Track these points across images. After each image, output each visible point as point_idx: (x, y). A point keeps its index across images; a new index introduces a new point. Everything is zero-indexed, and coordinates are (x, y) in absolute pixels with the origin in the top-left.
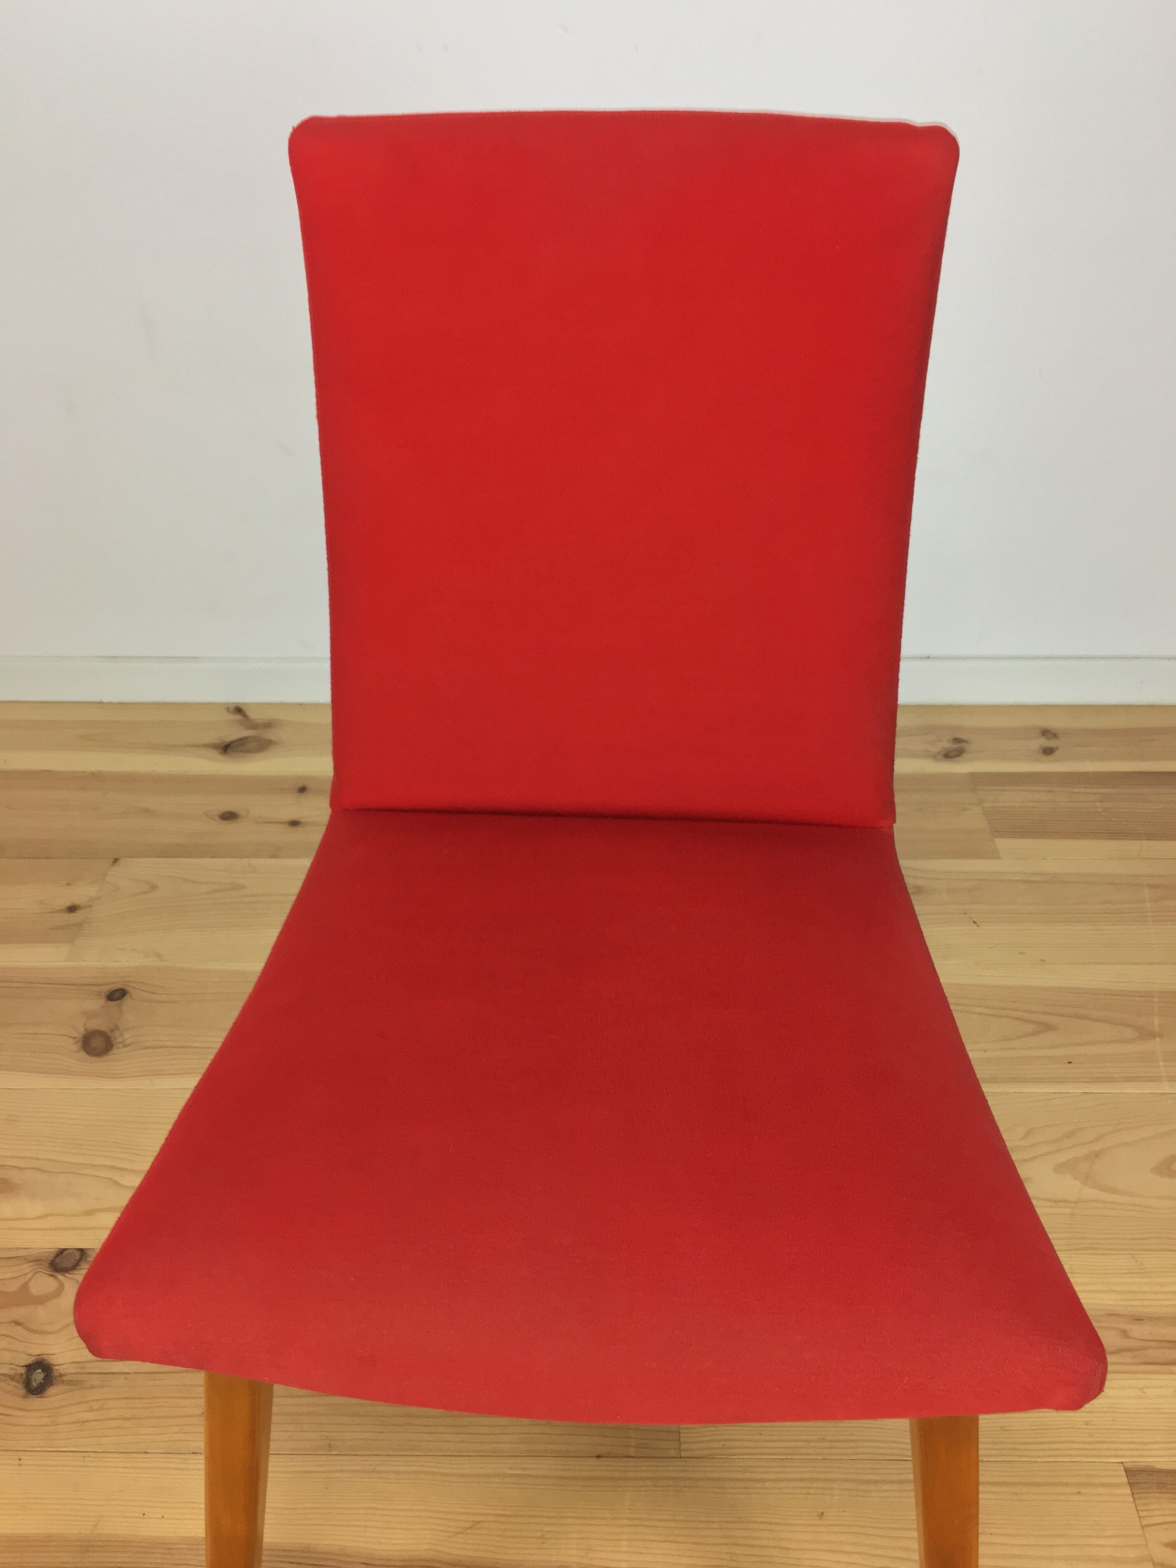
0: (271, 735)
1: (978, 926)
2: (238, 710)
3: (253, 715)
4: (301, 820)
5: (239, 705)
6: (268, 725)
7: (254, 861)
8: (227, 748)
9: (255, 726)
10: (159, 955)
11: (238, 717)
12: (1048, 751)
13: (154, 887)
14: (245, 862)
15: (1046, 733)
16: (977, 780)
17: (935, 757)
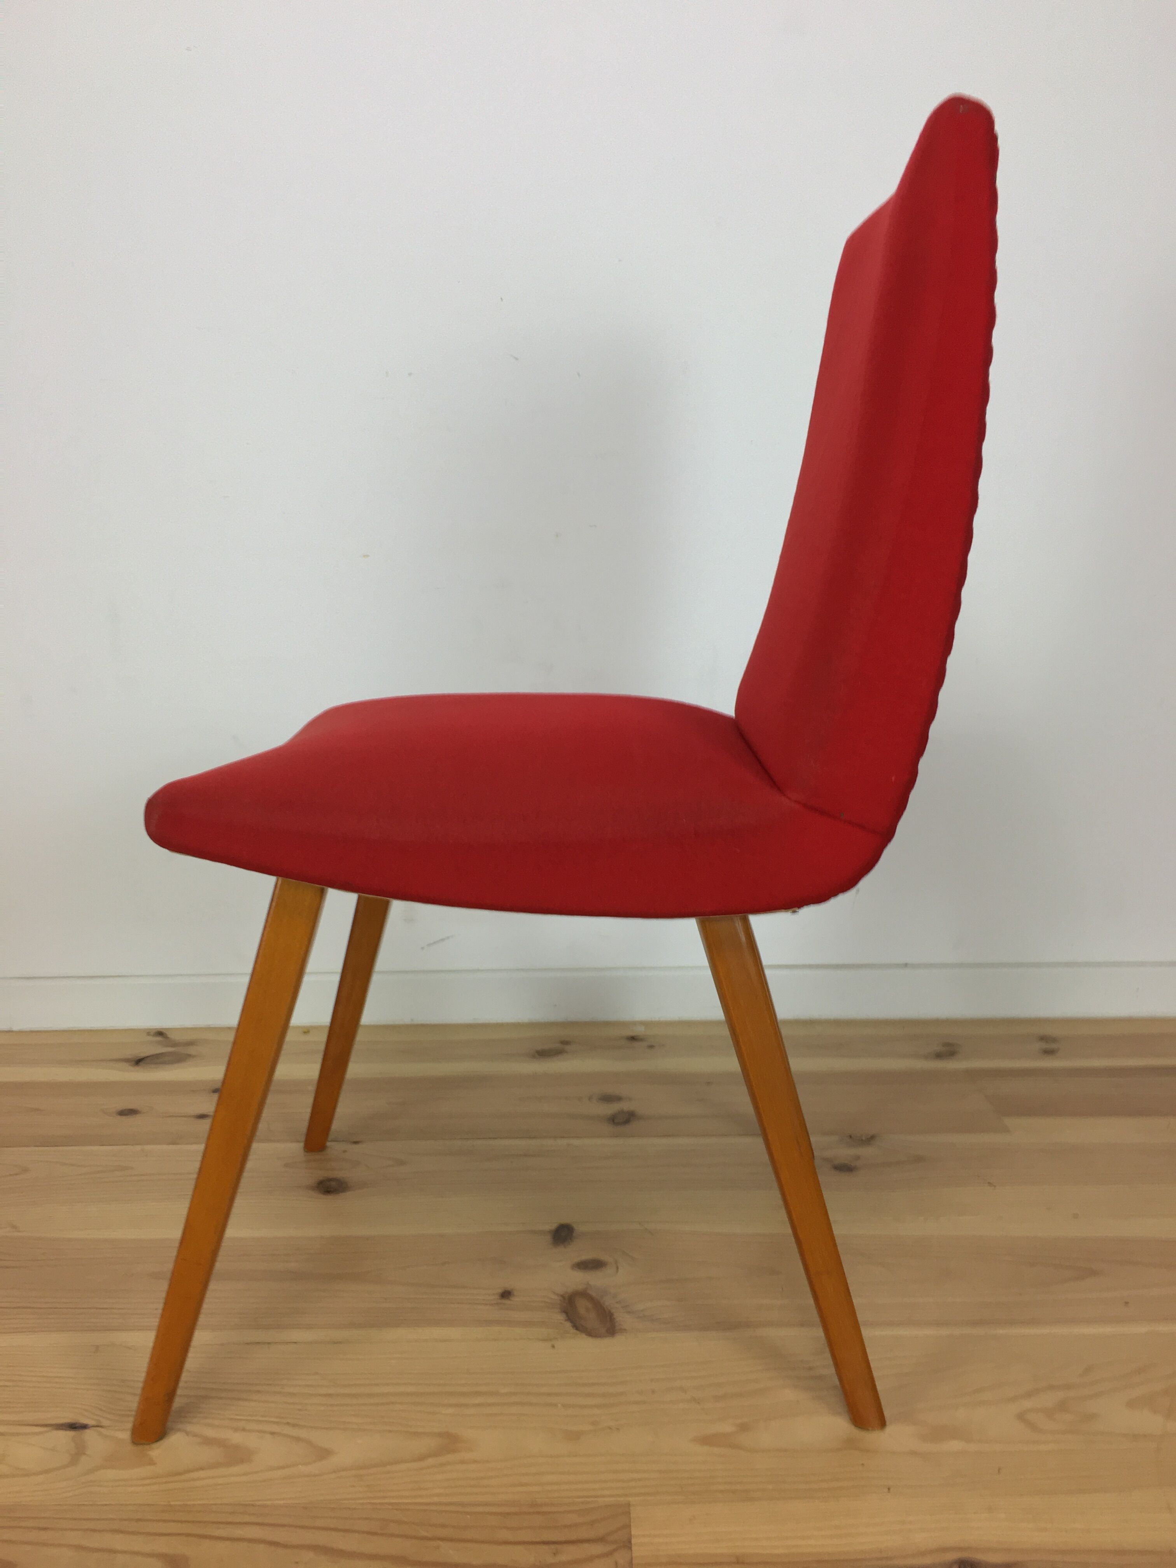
0: (191, 1050)
1: (995, 1186)
2: (160, 1033)
3: (173, 1036)
4: (209, 1114)
5: (161, 1030)
6: (190, 1043)
7: (148, 1147)
8: (138, 1062)
9: (175, 1044)
10: (14, 1227)
11: (159, 1039)
12: (1049, 1052)
13: (25, 1170)
14: (138, 1148)
15: (1043, 1038)
16: (973, 1075)
17: (927, 1057)
